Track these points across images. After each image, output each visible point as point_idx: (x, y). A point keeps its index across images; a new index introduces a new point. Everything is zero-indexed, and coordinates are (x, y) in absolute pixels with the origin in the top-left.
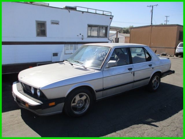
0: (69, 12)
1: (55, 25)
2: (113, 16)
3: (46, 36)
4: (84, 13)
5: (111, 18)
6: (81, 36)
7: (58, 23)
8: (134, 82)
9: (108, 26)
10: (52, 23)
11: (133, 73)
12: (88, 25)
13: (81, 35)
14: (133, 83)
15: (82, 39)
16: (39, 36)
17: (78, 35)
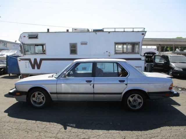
0: (96, 34)
1: (84, 45)
2: (146, 32)
3: (77, 54)
4: (110, 32)
5: (143, 34)
7: (86, 44)
8: (94, 93)
9: (139, 42)
10: (82, 44)
11: (92, 85)
12: (115, 43)
13: (108, 52)
14: (93, 95)
15: (109, 56)
16: (72, 54)
17: (105, 52)
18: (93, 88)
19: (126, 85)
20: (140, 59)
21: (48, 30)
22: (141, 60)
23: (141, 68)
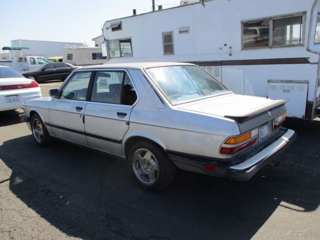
0: (204, 6)
1: (184, 35)
3: (174, 54)
6: (227, 49)
7: (187, 31)
10: (180, 32)
11: (82, 116)
13: (228, 47)
14: (85, 136)
15: (231, 55)
16: (166, 55)
17: (221, 47)
18: (84, 122)
19: (128, 123)
20: (304, 61)
21: (134, 11)
22: (308, 62)
23: (306, 85)
